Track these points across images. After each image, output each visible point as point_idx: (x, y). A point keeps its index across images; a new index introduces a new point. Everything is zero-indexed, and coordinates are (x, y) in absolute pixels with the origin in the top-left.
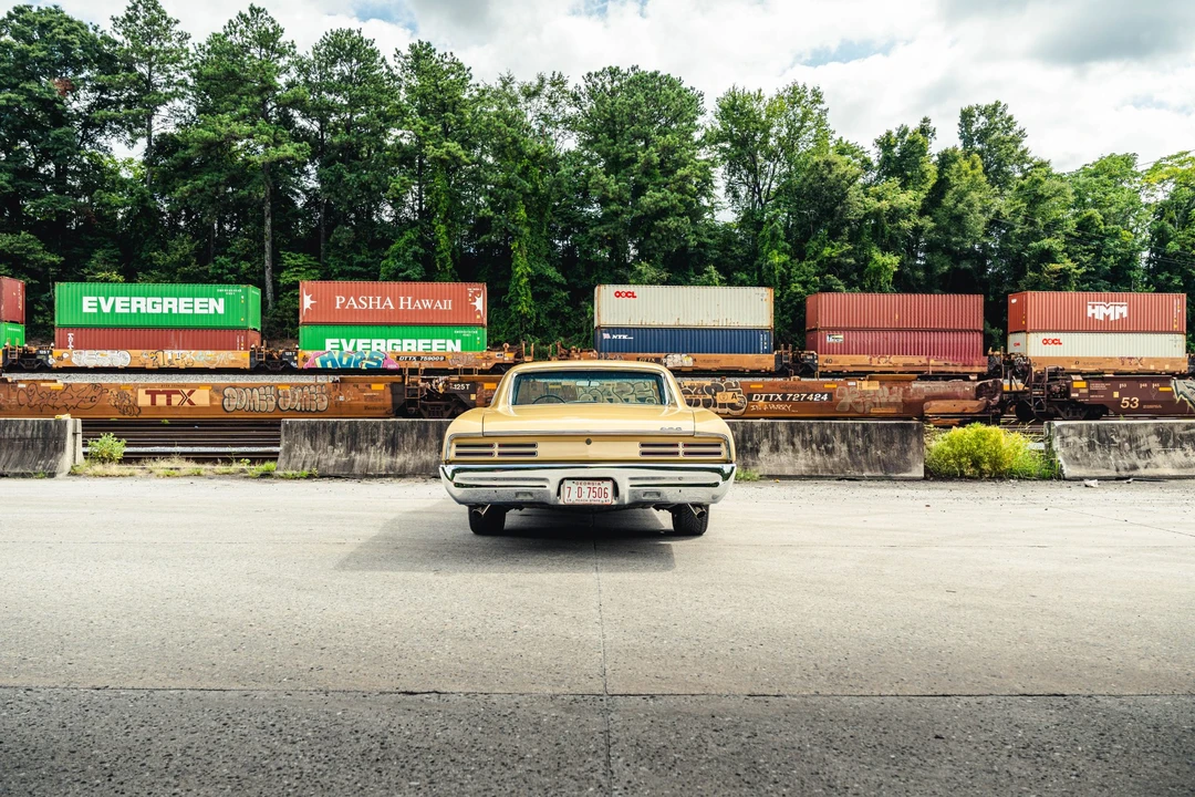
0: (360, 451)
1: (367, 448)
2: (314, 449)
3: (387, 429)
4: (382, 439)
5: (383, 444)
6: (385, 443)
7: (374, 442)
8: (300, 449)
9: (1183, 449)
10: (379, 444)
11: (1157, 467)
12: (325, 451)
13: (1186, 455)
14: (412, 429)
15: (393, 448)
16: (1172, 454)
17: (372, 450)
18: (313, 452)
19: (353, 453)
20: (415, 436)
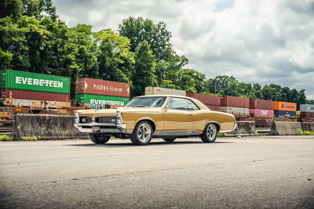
0: (51, 128)
1: (54, 128)
2: (33, 128)
3: (61, 119)
4: (59, 124)
5: (60, 126)
6: (61, 125)
7: (56, 125)
8: (27, 128)
9: (242, 129)
10: (58, 126)
11: (239, 133)
12: (38, 129)
13: (242, 130)
14: (70, 120)
15: (64, 128)
16: (240, 130)
17: (56, 128)
18: (33, 129)
19: (49, 130)
20: (71, 123)
